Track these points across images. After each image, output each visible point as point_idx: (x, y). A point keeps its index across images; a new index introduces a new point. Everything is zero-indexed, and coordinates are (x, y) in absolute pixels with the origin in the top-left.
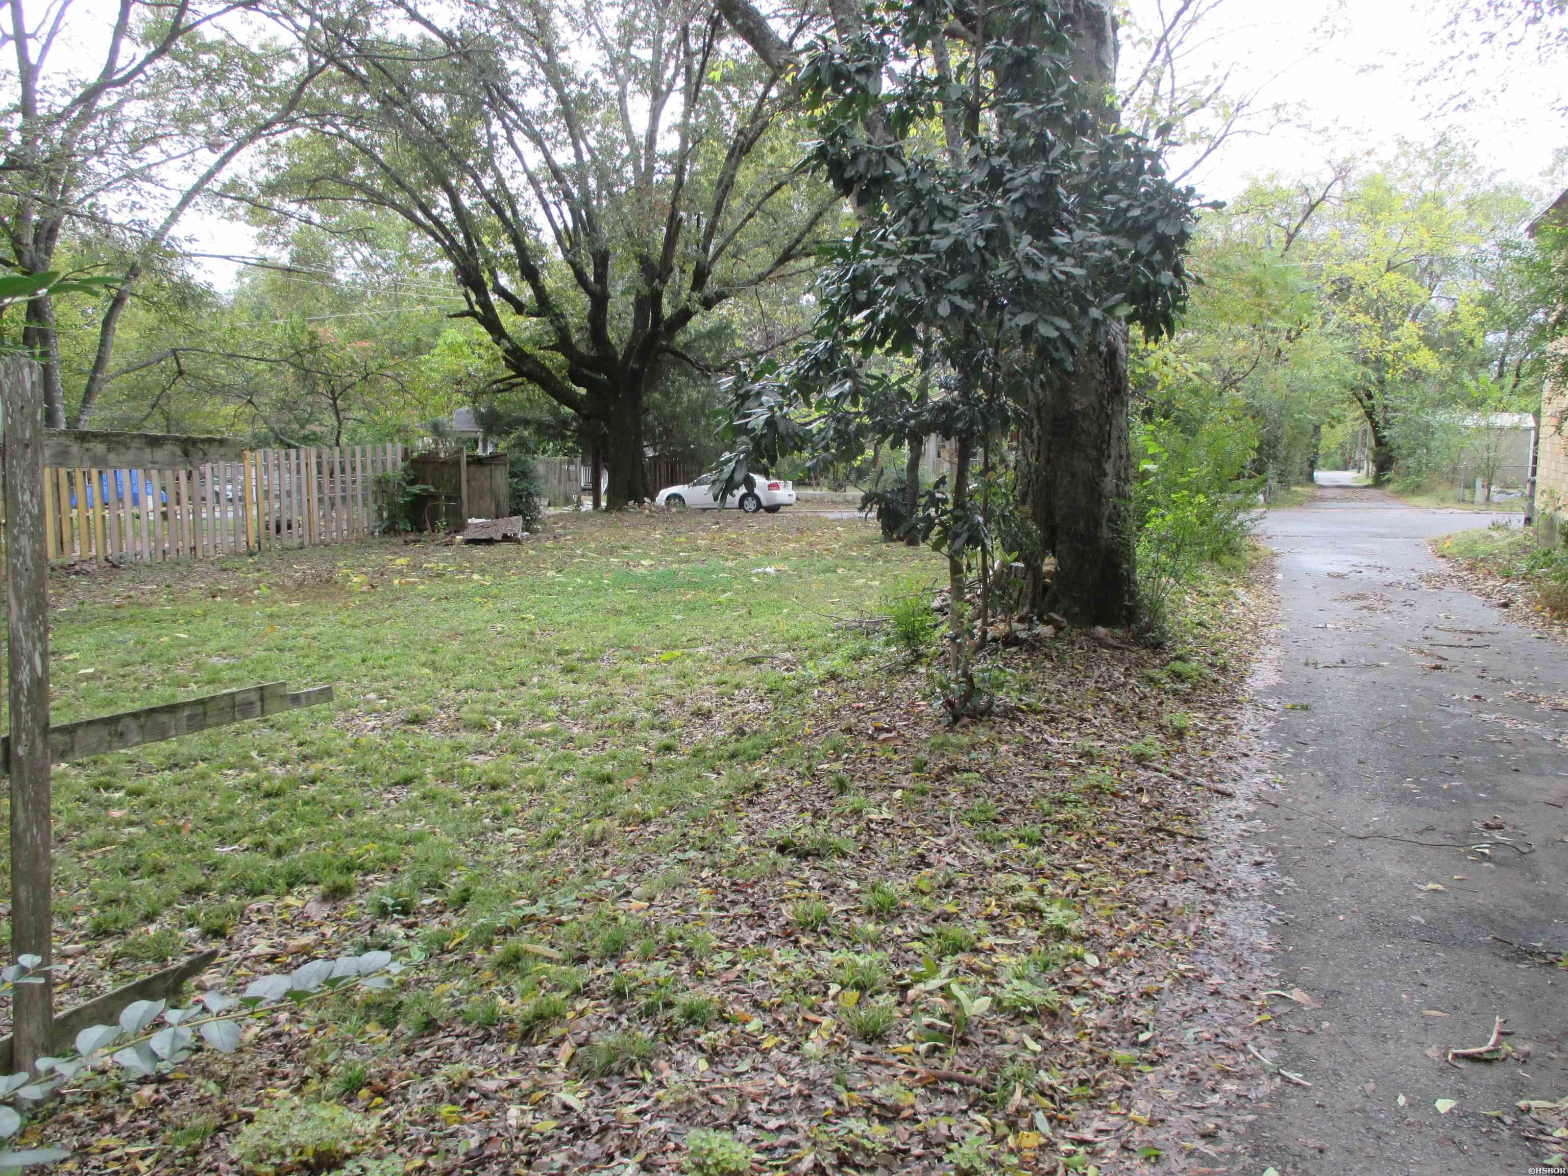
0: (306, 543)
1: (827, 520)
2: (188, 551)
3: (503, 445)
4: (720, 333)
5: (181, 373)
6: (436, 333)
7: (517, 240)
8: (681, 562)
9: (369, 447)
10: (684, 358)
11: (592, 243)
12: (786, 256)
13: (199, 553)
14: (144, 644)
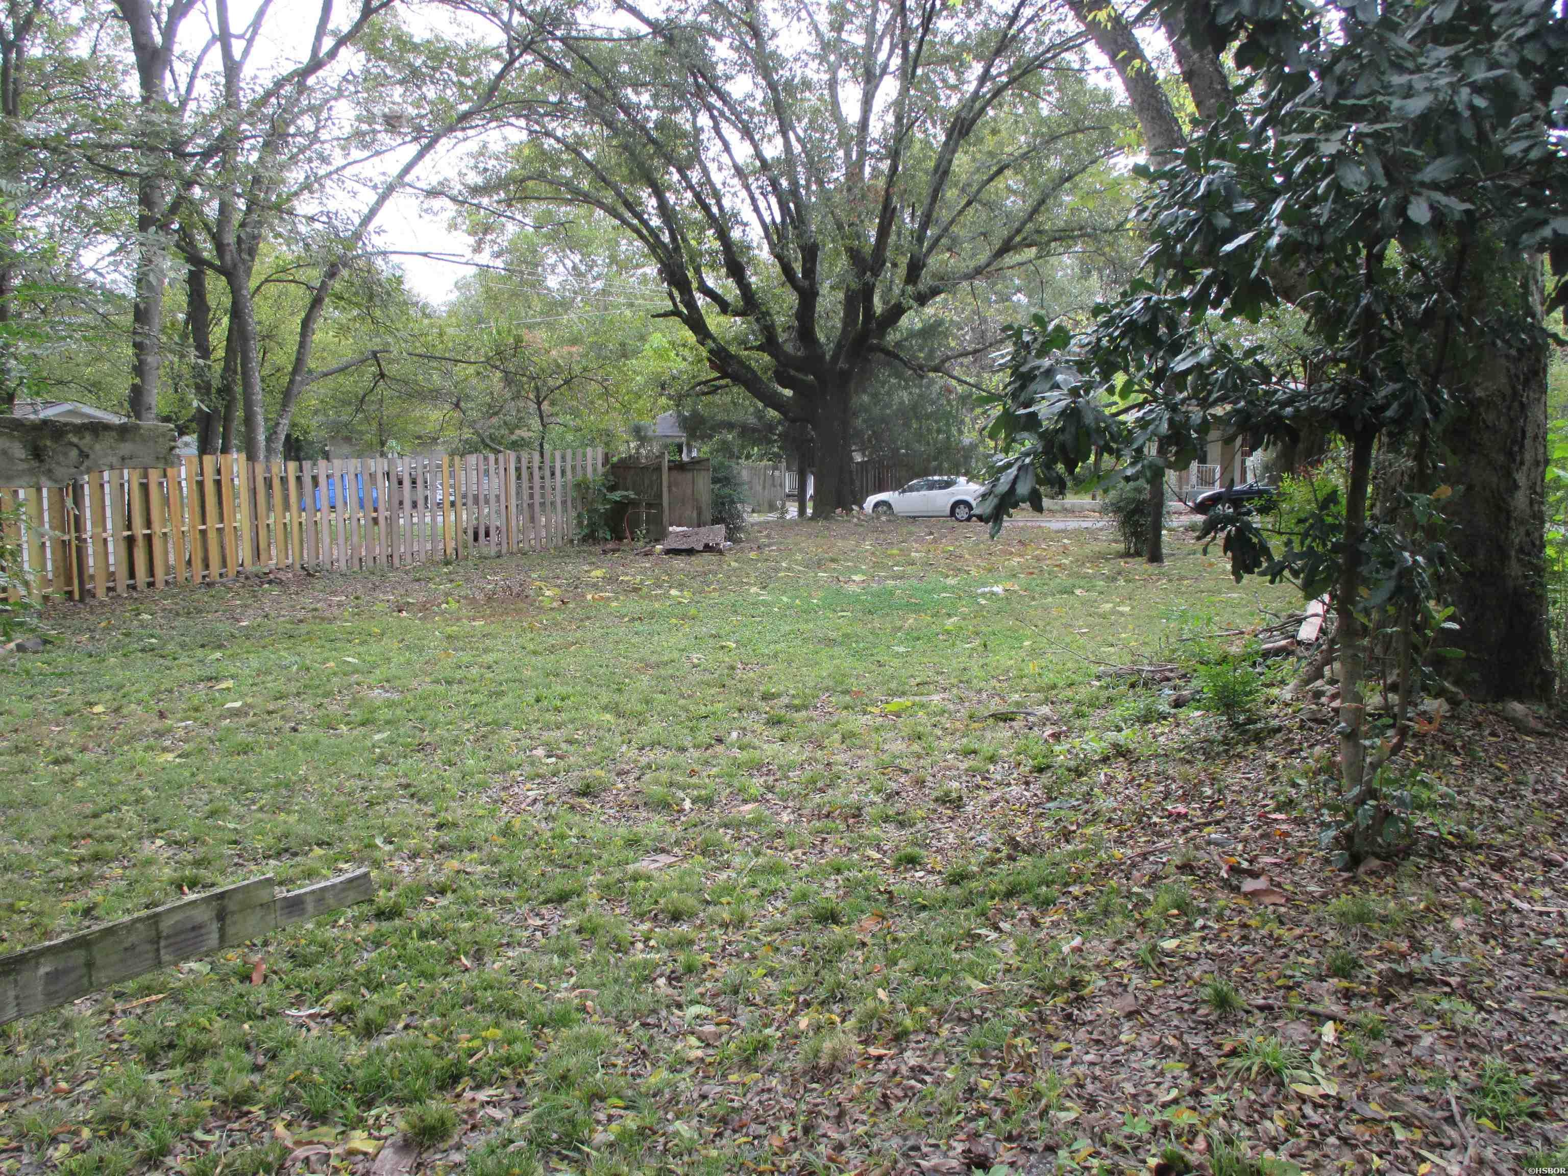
0: (504, 551)
1: (1050, 531)
2: (384, 559)
3: (705, 449)
4: (932, 331)
5: (382, 375)
6: (643, 338)
7: (723, 235)
8: (894, 578)
9: (569, 453)
10: (897, 357)
11: (799, 236)
12: (1007, 247)
13: (396, 561)
14: (308, 669)
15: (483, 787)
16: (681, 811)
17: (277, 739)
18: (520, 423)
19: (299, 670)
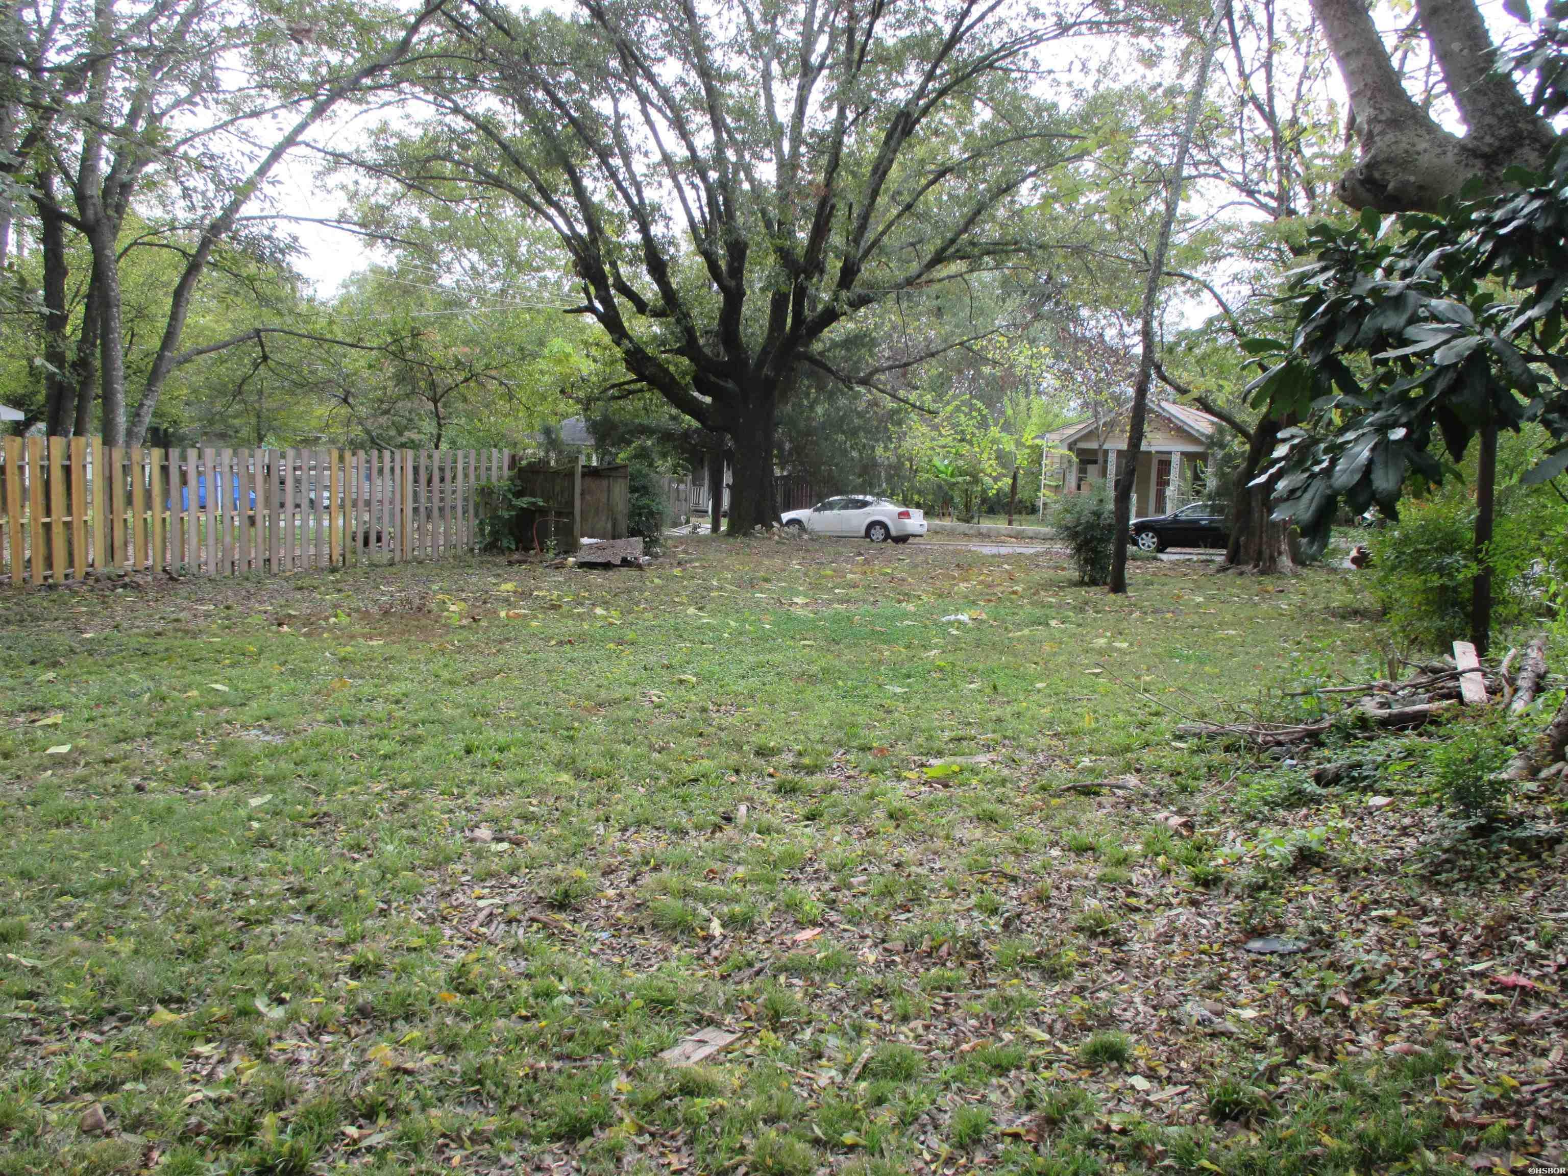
0: (397, 559)
1: (983, 555)
2: (261, 564)
3: (622, 455)
5: (265, 358)
6: (542, 343)
7: (645, 229)
9: (472, 453)
10: (822, 366)
11: (729, 232)
12: (939, 259)
13: (275, 568)
14: (163, 699)
15: (412, 893)
16: (708, 938)
17: (114, 803)
18: (410, 424)
19: (151, 699)
